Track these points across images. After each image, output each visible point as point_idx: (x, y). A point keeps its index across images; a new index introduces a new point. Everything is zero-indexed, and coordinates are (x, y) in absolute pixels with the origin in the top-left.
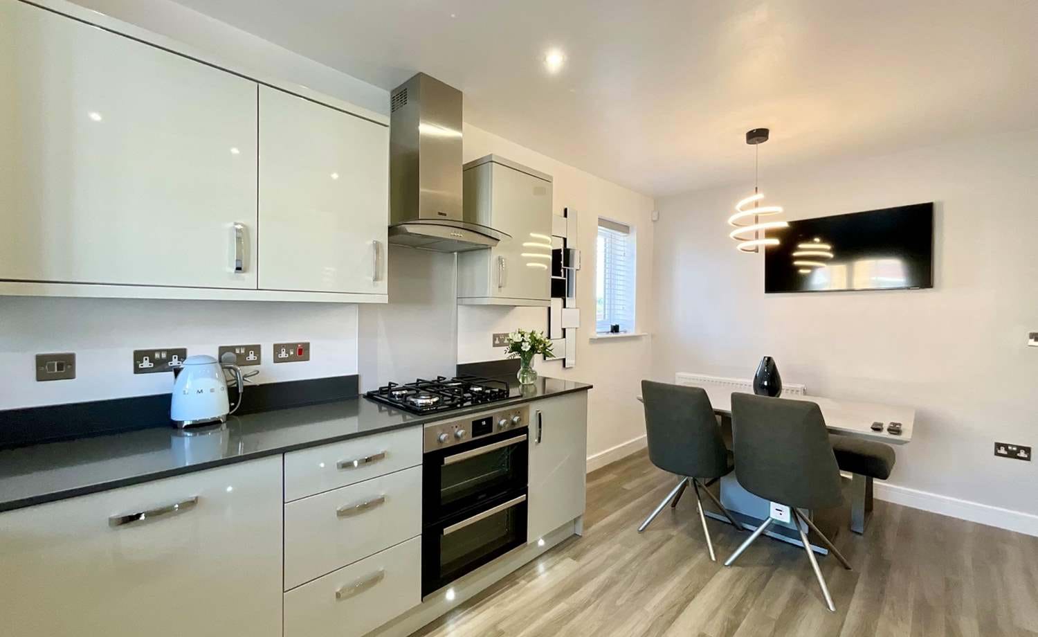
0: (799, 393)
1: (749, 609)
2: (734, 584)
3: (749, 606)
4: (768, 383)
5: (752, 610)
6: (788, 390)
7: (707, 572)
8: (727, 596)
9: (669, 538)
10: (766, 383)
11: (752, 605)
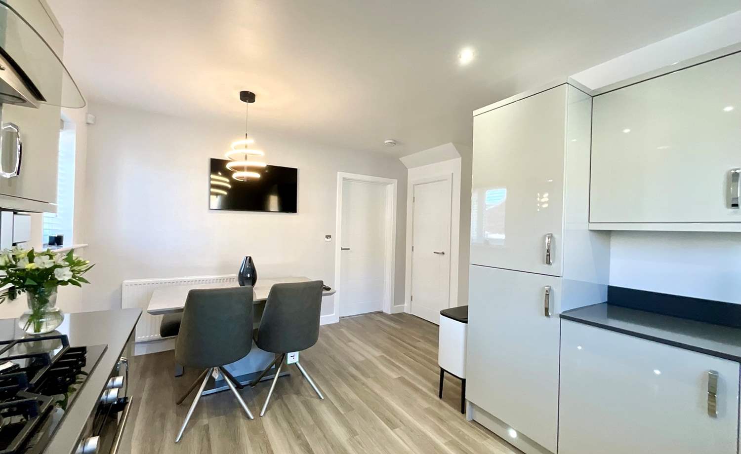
0: (234, 280)
1: (301, 430)
2: (278, 423)
3: (298, 428)
4: (250, 275)
5: (302, 429)
6: (227, 279)
7: (257, 430)
8: (284, 433)
9: (207, 428)
10: (249, 276)
11: (299, 426)
